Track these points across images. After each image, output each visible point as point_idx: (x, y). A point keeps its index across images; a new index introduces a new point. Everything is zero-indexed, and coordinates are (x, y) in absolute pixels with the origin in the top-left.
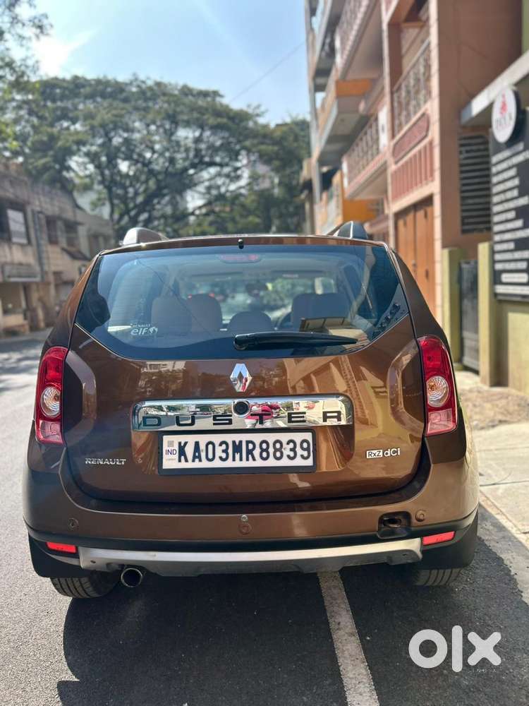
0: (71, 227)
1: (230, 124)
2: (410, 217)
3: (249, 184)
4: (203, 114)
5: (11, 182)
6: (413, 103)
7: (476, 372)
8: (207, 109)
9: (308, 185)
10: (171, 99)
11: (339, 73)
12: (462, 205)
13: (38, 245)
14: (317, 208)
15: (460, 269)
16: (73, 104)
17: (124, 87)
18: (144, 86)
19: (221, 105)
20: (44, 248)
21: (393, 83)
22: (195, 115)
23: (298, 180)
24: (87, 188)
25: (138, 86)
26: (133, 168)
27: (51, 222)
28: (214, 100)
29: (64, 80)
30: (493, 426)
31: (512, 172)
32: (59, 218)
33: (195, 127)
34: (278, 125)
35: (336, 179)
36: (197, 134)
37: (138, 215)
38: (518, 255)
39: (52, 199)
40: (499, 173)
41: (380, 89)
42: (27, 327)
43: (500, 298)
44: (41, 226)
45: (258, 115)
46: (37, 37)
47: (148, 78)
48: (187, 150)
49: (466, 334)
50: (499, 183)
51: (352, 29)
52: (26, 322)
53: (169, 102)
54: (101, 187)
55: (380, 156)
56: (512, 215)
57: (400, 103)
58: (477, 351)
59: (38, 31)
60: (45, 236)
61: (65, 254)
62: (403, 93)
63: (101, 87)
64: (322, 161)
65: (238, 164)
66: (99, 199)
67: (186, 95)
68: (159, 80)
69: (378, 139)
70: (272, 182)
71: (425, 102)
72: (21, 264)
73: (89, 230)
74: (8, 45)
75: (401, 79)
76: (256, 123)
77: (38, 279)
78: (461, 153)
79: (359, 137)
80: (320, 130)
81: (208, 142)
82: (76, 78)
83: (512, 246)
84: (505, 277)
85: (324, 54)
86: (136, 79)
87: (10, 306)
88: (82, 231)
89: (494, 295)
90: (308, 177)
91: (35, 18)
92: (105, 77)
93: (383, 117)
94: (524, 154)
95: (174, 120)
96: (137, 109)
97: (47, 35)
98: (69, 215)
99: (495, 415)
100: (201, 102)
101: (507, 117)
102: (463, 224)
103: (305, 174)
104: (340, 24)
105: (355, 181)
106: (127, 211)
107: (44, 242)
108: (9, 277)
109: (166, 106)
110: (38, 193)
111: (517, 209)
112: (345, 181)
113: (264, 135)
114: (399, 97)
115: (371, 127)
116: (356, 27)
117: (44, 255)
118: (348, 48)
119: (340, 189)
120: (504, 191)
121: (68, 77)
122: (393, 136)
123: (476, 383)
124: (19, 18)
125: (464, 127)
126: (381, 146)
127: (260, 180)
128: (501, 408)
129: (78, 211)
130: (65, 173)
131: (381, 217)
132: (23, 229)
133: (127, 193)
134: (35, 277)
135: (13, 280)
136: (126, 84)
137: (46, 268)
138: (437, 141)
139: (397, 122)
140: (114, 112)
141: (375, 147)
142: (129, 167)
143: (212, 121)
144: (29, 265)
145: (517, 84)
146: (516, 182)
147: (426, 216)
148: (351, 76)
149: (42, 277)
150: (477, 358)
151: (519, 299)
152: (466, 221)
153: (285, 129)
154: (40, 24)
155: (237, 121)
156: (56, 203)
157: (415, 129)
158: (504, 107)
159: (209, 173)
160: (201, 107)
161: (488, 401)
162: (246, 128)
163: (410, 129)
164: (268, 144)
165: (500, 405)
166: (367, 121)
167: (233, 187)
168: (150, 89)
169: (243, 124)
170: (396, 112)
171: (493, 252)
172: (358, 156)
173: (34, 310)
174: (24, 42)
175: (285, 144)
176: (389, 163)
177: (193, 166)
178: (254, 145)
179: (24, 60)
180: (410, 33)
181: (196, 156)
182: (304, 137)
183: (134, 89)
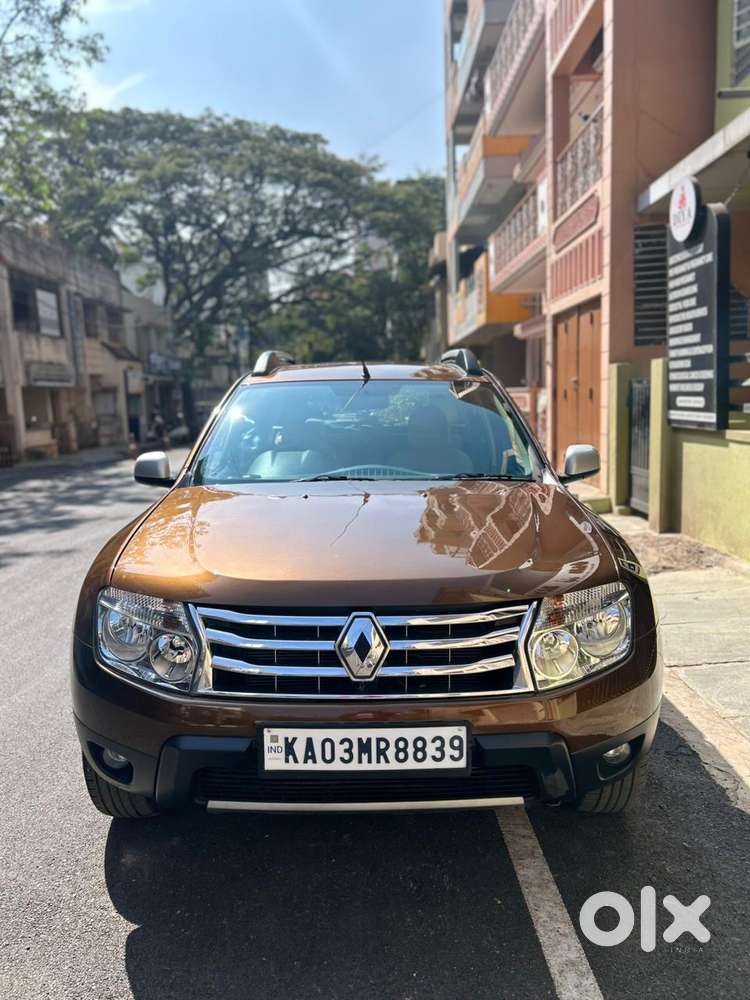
0: (115, 314)
1: (337, 181)
2: (572, 322)
3: (357, 263)
4: (300, 167)
5: (43, 254)
6: (581, 179)
7: (645, 516)
8: (305, 160)
9: (441, 269)
10: (257, 144)
11: (488, 128)
12: (636, 310)
13: (74, 338)
14: (451, 299)
15: (631, 390)
16: (121, 147)
17: (192, 125)
18: (219, 125)
19: (325, 155)
20: (79, 343)
21: (556, 151)
22: (290, 167)
23: (427, 258)
24: (132, 260)
25: (212, 125)
26: (199, 235)
27: (90, 306)
28: (315, 147)
29: (110, 114)
30: (656, 573)
31: (691, 277)
32: (100, 302)
33: (286, 183)
34: (399, 183)
35: (480, 264)
36: (289, 192)
37: (203, 300)
38: (694, 375)
39: (92, 276)
40: (676, 277)
41: (540, 152)
42: (55, 448)
43: (675, 425)
44: (77, 312)
45: (374, 170)
46: (89, 62)
47: (227, 115)
48: (274, 213)
49: (635, 470)
50: (676, 289)
51: (507, 73)
52: (54, 442)
53: (253, 149)
54: (151, 260)
55: (538, 240)
56: (689, 327)
57: (564, 177)
58: (647, 490)
59: (90, 55)
60: (81, 327)
61: (105, 349)
62: (569, 166)
63: (160, 125)
64: (461, 237)
65: (344, 235)
66: (149, 277)
67: (277, 139)
68: (240, 117)
69: (536, 219)
70: (390, 261)
71: (596, 180)
72: (50, 363)
73: (138, 320)
74: (47, 70)
75: (567, 148)
76: (371, 179)
77: (71, 384)
78: (636, 246)
79: (512, 213)
80: (459, 197)
81: (305, 203)
82: (127, 111)
83: (688, 364)
84: (681, 401)
85: (468, 96)
86: (210, 115)
87: (34, 419)
88: (129, 320)
89: (667, 421)
90: (440, 259)
91: (87, 38)
92: (167, 110)
93: (544, 191)
94: (703, 257)
95: (259, 173)
96: (209, 157)
97: (102, 61)
98: (113, 298)
99: (659, 561)
100: (296, 150)
101: (686, 213)
102: (637, 333)
103: (436, 252)
104: (492, 64)
105: (505, 269)
106: (189, 295)
107: (80, 333)
108: (36, 380)
109: (248, 153)
110: (74, 269)
111: (694, 321)
112: (492, 268)
113: (381, 198)
114: (564, 169)
115: (527, 201)
116: (512, 72)
117: (80, 352)
118: (501, 96)
119: (484, 277)
120: (681, 299)
121: (117, 109)
122: (555, 218)
123: (644, 529)
124: (65, 36)
125: (641, 215)
126: (539, 229)
127: (373, 259)
128: (666, 554)
129: (124, 293)
130: (105, 240)
131: (537, 318)
132: (54, 316)
133: (188, 269)
134: (68, 381)
135: (40, 384)
136: (196, 122)
137: (82, 369)
138: (607, 231)
139: (560, 200)
140: (179, 160)
141: (532, 228)
142: (193, 234)
143: (311, 176)
144: (60, 365)
145: (697, 175)
146: (694, 289)
147: (592, 321)
148: (502, 132)
149: (77, 382)
150: (646, 499)
151: (694, 427)
152: (641, 330)
153: (410, 189)
154: (93, 45)
155: (345, 176)
156: (97, 282)
157: (582, 212)
158: (683, 200)
159: (303, 246)
160: (297, 157)
161: (652, 546)
162: (358, 187)
163: (575, 212)
164: (387, 211)
165: (666, 551)
166: (522, 192)
167: (335, 266)
168: (229, 129)
169: (354, 180)
170: (560, 187)
171: (667, 371)
172: (510, 237)
173: (64, 426)
174: (70, 69)
175: (411, 209)
176: (548, 252)
177: (282, 236)
178: (368, 212)
179: (67, 91)
180: (581, 88)
181: (286, 222)
182: (437, 200)
183: (206, 129)
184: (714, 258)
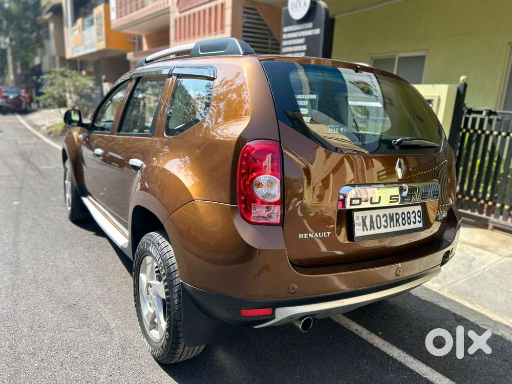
31: (301, 41)
40: (288, 39)
50: (289, 46)
94: (312, 31)
101: (302, 3)
105: (127, 16)
112: (113, 14)
176: (171, 10)
184: (321, 32)
